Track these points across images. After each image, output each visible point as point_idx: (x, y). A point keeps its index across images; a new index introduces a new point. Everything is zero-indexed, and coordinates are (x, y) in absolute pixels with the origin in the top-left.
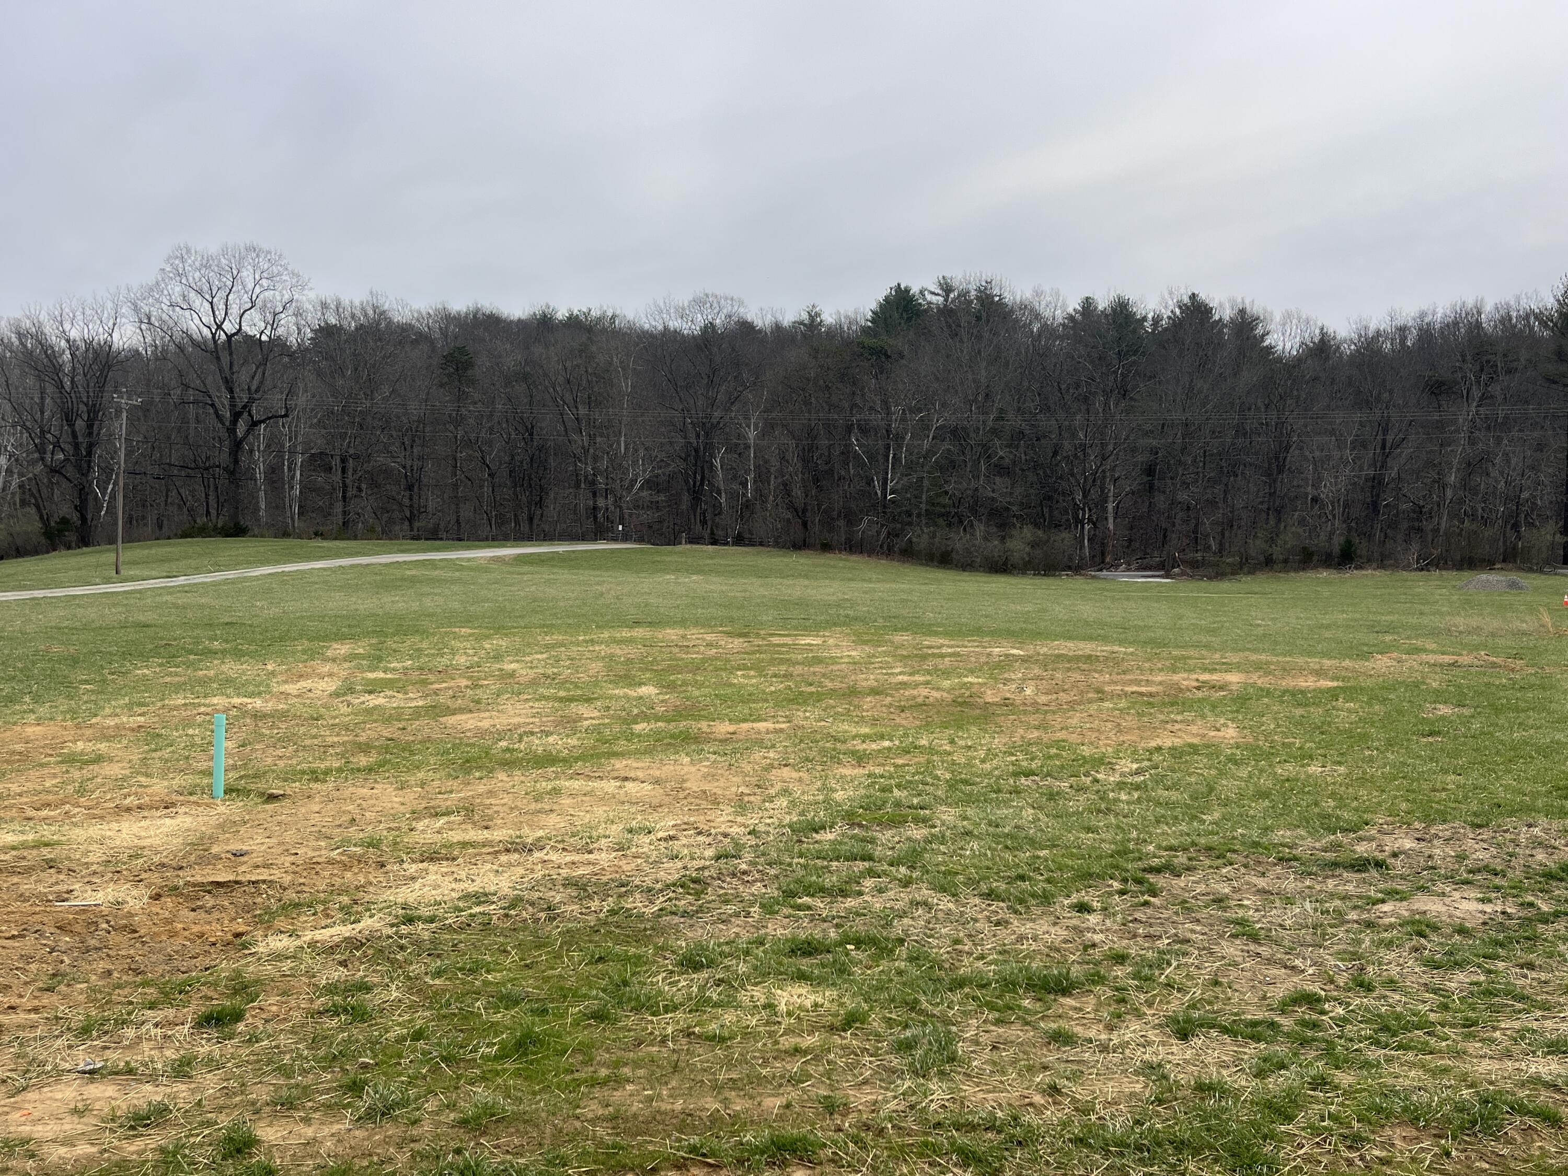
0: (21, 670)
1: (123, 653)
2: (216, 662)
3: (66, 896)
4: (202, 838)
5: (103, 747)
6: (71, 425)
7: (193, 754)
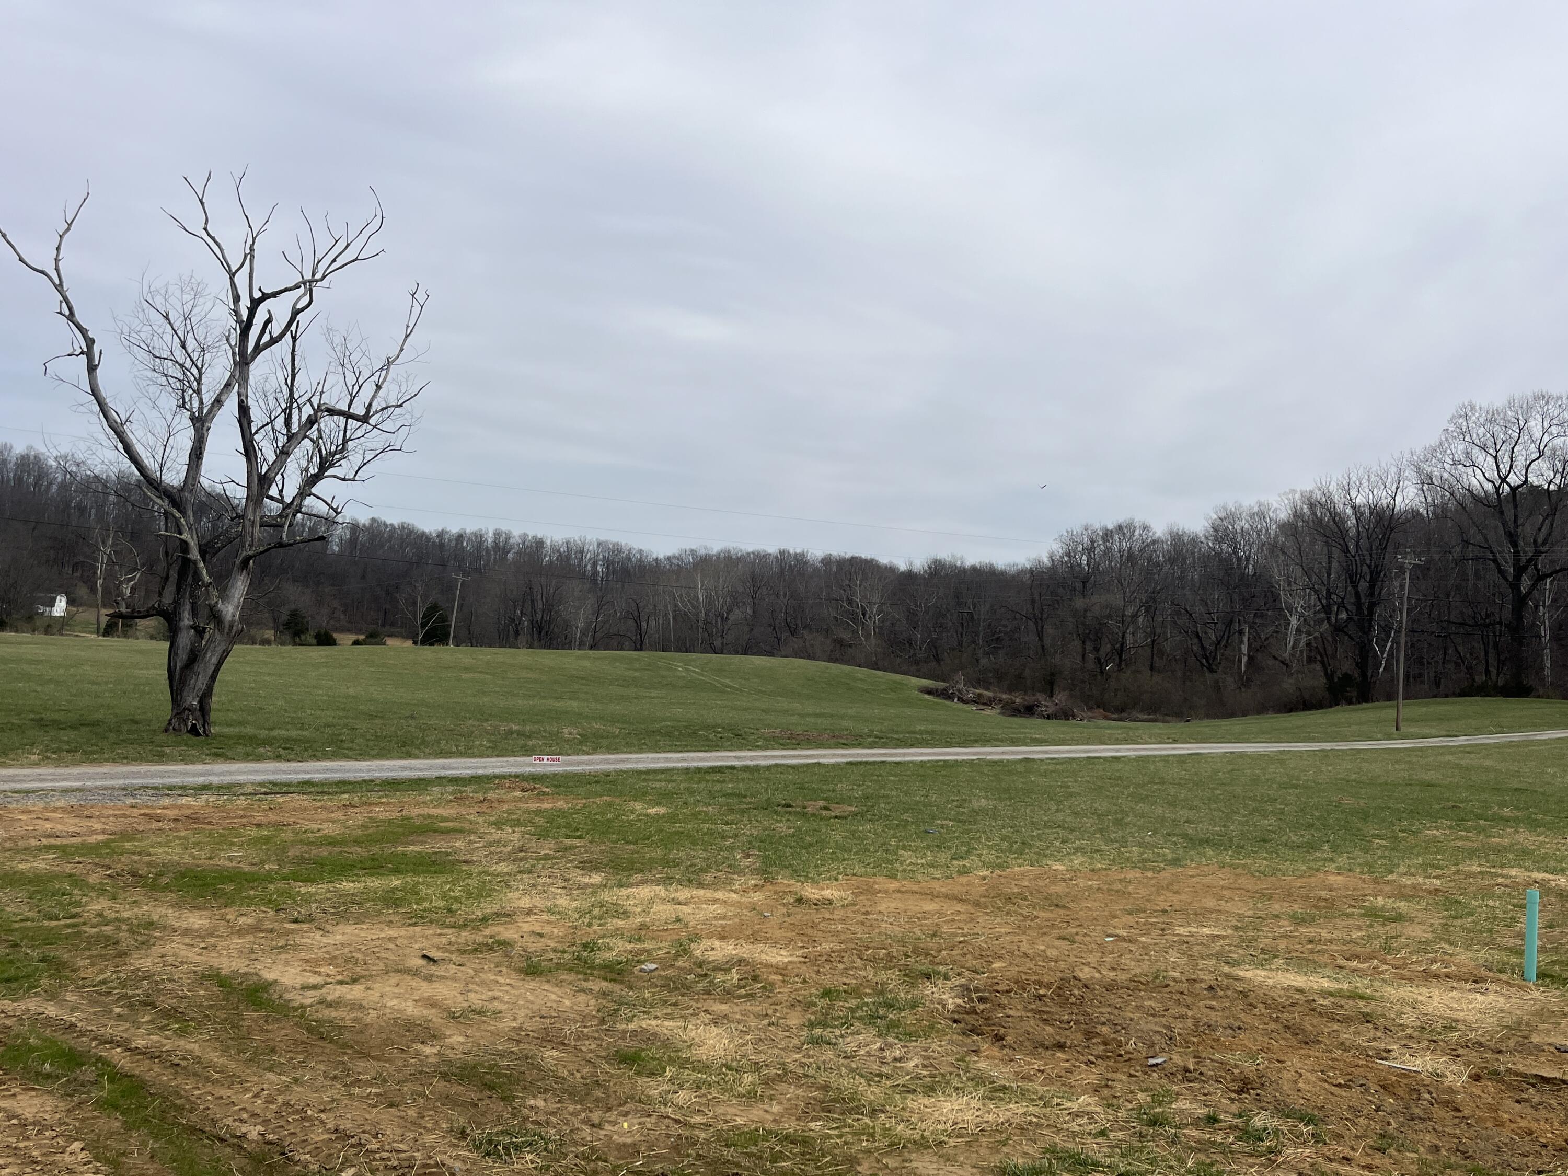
0: (1318, 819)
1: (1411, 811)
2: (1508, 830)
3: (1385, 1055)
4: (1519, 1024)
5: (1402, 905)
6: (1355, 587)
7: (1496, 928)
